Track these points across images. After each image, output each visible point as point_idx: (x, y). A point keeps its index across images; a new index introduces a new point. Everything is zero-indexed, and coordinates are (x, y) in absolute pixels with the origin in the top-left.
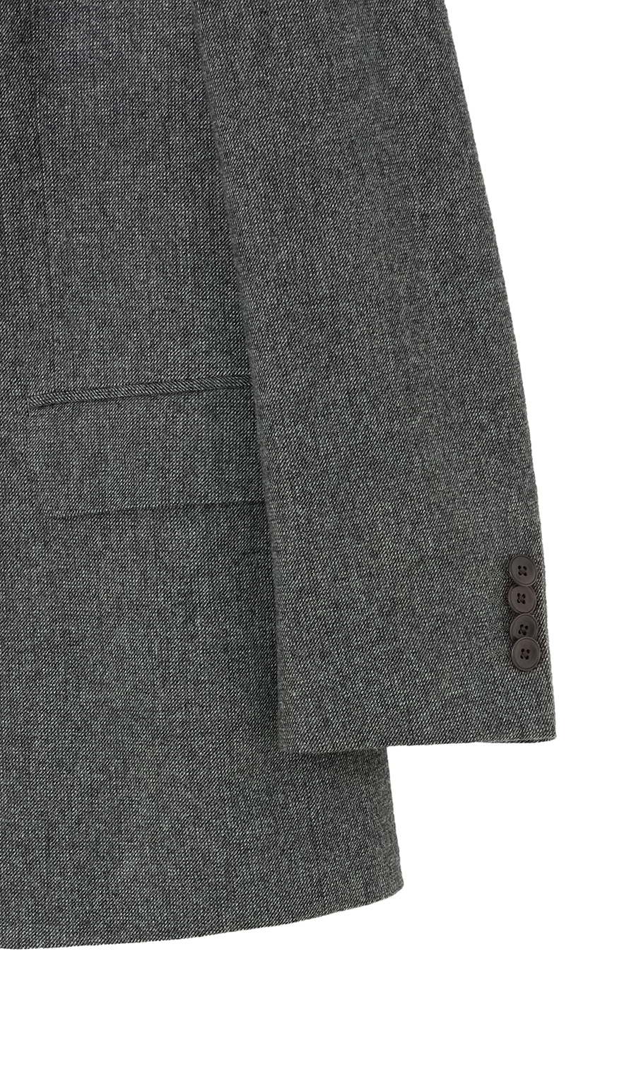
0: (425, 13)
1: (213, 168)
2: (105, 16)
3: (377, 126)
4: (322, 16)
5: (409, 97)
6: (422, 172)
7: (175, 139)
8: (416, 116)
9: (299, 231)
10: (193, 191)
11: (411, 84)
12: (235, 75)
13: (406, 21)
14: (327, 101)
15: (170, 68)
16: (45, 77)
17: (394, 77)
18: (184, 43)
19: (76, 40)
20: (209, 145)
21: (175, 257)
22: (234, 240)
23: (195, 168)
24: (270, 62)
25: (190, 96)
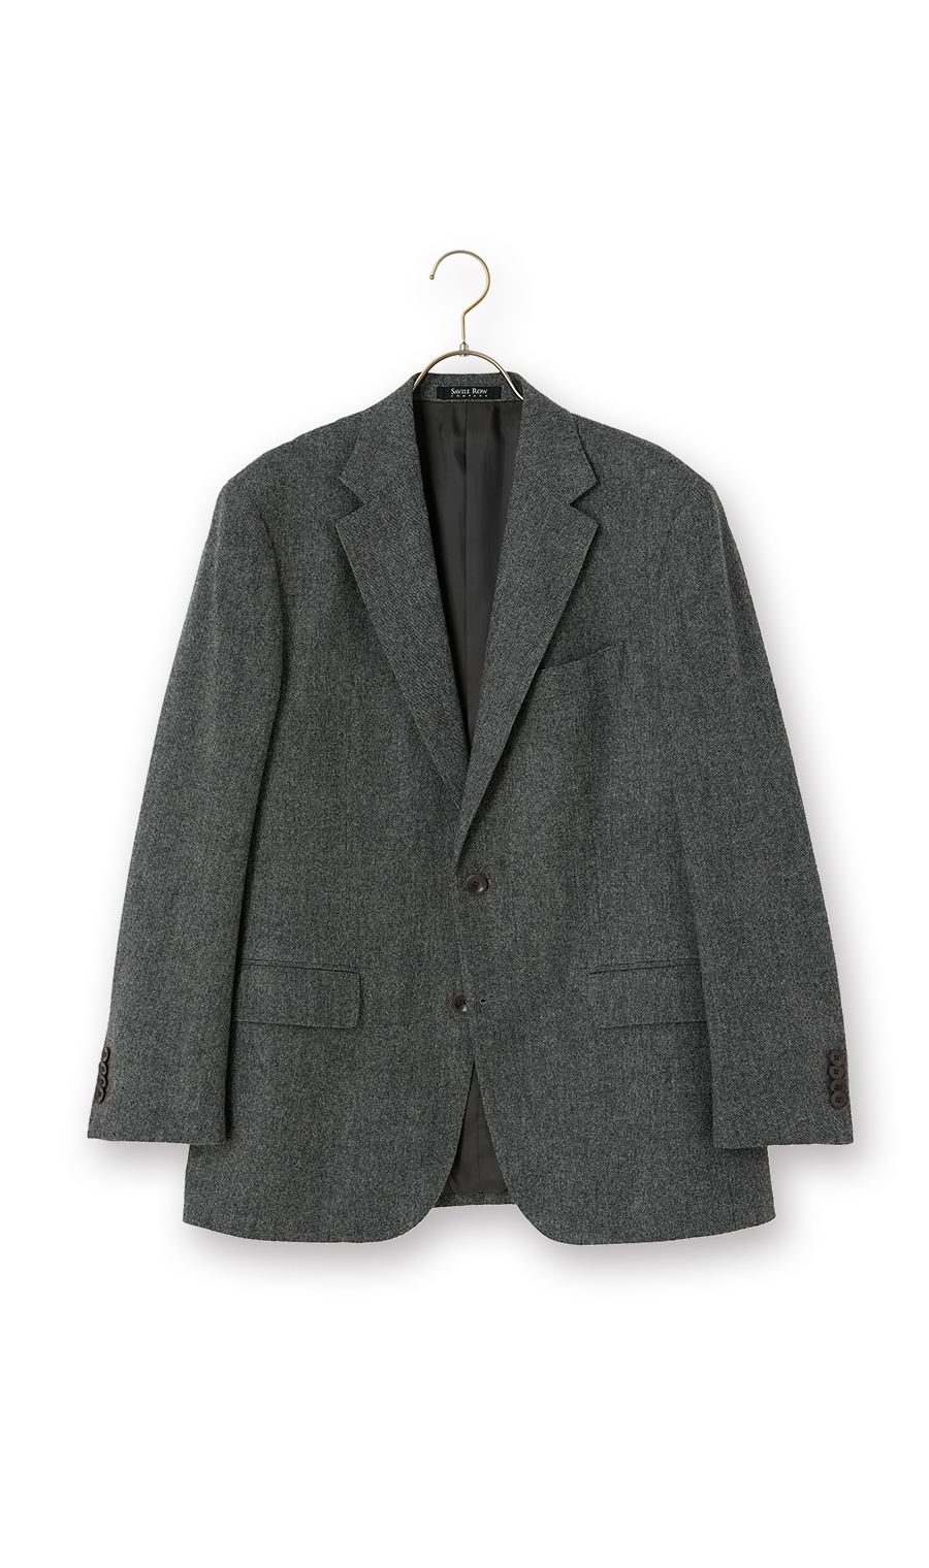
0: (787, 779)
1: (681, 855)
2: (627, 780)
3: (763, 835)
4: (735, 781)
5: (779, 821)
6: (786, 858)
7: (662, 841)
8: (782, 830)
9: (723, 887)
10: (671, 867)
11: (780, 814)
12: (692, 809)
13: (777, 783)
14: (738, 823)
15: (659, 806)
16: (597, 810)
17: (772, 810)
18: (666, 794)
19: (613, 793)
20: (679, 844)
21: (662, 899)
22: (692, 891)
23: (671, 855)
24: (709, 803)
25: (669, 820)
